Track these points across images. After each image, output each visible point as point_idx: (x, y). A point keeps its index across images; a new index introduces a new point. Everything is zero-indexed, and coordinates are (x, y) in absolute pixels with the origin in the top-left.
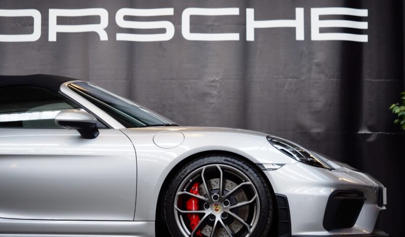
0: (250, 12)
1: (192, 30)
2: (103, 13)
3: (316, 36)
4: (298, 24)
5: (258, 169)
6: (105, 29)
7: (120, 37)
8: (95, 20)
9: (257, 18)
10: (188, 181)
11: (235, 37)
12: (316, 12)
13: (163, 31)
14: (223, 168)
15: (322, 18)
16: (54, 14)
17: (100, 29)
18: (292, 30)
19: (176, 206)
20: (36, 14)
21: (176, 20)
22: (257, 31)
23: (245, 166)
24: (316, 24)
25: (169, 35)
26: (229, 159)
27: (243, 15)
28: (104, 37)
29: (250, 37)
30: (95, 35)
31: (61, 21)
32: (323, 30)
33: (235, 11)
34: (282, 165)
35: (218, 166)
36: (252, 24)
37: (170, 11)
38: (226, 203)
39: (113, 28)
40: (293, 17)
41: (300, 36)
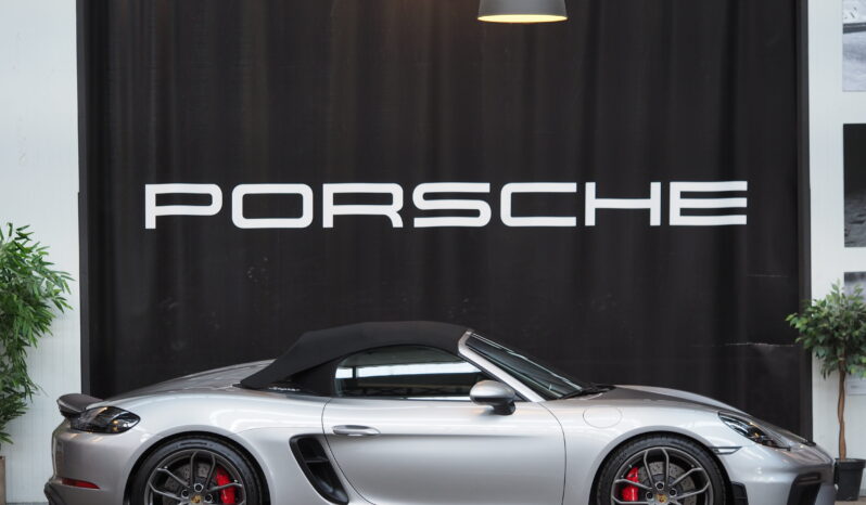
0: (590, 187)
1: (515, 213)
2: (396, 190)
3: (676, 219)
4: (653, 203)
5: (710, 453)
6: (399, 212)
7: (419, 222)
8: (386, 199)
9: (599, 195)
10: (627, 466)
11: (571, 222)
12: (676, 188)
13: (475, 213)
14: (668, 452)
15: (685, 195)
16: (329, 190)
17: (392, 212)
18: (646, 213)
19: (613, 497)
20: (306, 191)
22: (599, 212)
23: (695, 449)
24: (677, 203)
25: (484, 219)
26: (677, 441)
28: (397, 222)
29: (590, 220)
30: (385, 220)
32: (685, 212)
33: (571, 187)
34: (737, 448)
35: (663, 449)
36: (593, 203)
37: (485, 188)
38: (673, 493)
39: (409, 211)
40: (646, 195)
41: (655, 220)
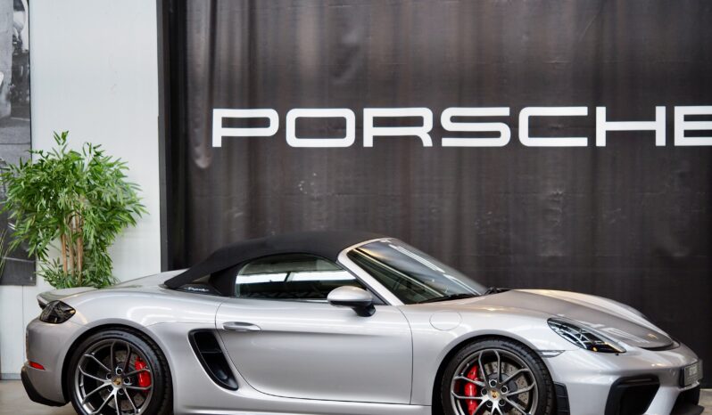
0: (601, 112)
1: (532, 134)
2: (426, 114)
3: (680, 140)
4: (658, 126)
6: (428, 133)
7: (447, 142)
8: (418, 122)
9: (609, 118)
10: (466, 365)
11: (582, 142)
12: (680, 111)
13: (497, 134)
14: (500, 354)
15: (688, 118)
16: (370, 114)
17: (423, 133)
18: (652, 134)
19: (452, 391)
20: (348, 115)
21: (512, 122)
22: (610, 134)
23: (523, 352)
24: (681, 126)
25: (504, 140)
26: (506, 343)
27: (592, 115)
28: (427, 142)
29: (601, 141)
30: (417, 140)
31: (379, 122)
32: (688, 134)
33: (582, 111)
34: (561, 352)
35: (494, 350)
36: (603, 126)
37: (505, 111)
38: (504, 390)
39: (438, 132)
40: (652, 118)
41: (661, 141)
